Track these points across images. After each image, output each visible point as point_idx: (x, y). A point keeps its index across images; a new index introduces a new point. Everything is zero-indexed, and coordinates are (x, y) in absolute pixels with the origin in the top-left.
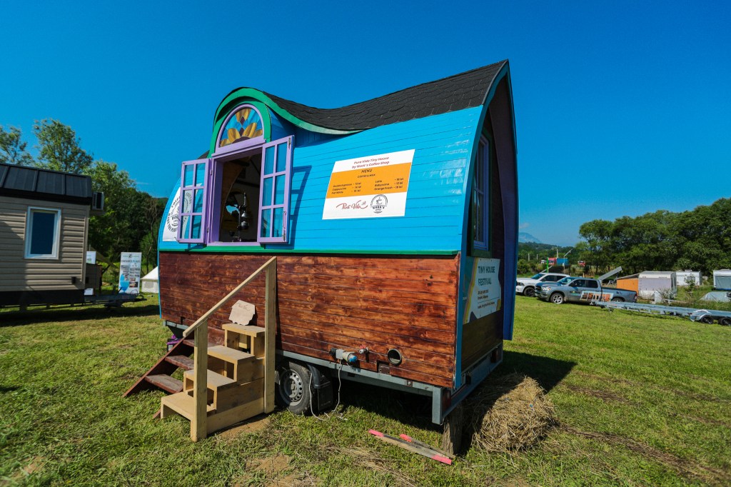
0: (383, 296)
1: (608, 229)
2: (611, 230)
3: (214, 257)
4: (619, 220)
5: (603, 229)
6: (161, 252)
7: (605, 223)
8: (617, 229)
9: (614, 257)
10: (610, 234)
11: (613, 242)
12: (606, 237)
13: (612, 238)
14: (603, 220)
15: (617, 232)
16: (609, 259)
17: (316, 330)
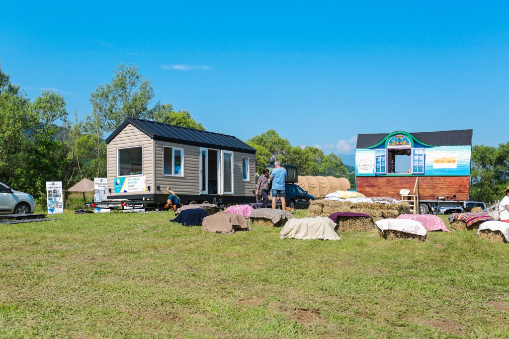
0: (452, 184)
1: (491, 156)
2: (494, 158)
3: (390, 178)
4: (503, 146)
5: (485, 157)
6: (357, 177)
7: (487, 149)
8: (501, 157)
9: (498, 189)
10: (493, 162)
11: (496, 172)
12: (488, 166)
13: (495, 167)
14: (485, 146)
15: (500, 160)
16: (491, 192)
17: (432, 193)
